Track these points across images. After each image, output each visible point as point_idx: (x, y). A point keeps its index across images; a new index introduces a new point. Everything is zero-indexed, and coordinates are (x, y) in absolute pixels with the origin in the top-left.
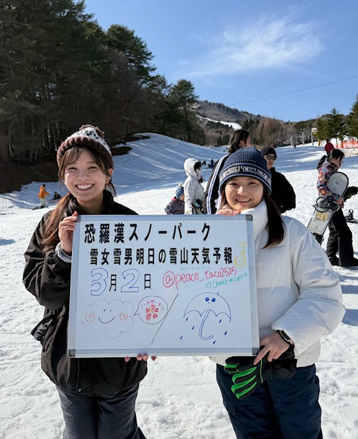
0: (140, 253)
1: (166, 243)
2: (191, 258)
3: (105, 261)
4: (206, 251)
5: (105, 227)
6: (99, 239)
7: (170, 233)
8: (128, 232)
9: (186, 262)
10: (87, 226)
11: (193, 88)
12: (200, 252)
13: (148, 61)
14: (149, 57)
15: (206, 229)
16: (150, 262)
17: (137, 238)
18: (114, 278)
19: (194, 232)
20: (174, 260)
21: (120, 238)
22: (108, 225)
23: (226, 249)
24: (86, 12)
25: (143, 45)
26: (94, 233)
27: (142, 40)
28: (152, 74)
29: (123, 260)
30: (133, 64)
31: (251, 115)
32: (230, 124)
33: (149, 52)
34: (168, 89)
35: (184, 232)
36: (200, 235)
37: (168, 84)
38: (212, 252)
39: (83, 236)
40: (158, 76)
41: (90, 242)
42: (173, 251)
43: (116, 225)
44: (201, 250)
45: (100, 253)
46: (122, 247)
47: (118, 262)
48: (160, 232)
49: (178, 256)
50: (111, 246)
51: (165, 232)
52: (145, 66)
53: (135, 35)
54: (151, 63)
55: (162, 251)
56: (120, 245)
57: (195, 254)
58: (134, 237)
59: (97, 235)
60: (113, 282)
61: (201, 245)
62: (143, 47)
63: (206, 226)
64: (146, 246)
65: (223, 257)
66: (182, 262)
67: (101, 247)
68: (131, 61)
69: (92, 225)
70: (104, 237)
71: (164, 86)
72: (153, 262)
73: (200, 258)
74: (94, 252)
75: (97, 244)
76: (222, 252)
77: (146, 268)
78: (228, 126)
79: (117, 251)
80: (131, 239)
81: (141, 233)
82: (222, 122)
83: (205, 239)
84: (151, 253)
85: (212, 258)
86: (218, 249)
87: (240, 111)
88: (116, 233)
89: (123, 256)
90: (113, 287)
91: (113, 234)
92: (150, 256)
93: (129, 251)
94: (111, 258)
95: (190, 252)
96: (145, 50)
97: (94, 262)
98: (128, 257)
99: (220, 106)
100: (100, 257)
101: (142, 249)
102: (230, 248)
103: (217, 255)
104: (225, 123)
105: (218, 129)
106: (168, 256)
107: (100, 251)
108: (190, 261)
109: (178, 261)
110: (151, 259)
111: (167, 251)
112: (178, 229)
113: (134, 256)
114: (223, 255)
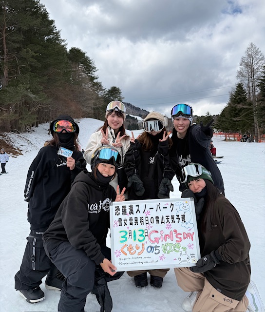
0: (142, 218)
1: (153, 214)
2: (166, 220)
3: (126, 224)
4: (173, 217)
5: (124, 207)
6: (122, 213)
7: (155, 208)
8: (135, 209)
10: (116, 207)
12: (170, 218)
15: (172, 206)
16: (146, 224)
17: (140, 212)
18: (130, 232)
19: (166, 208)
20: (158, 222)
21: (132, 212)
22: (126, 206)
23: (182, 216)
26: (119, 210)
29: (134, 223)
34: (103, 91)
35: (162, 208)
36: (169, 209)
38: (175, 217)
39: (114, 212)
41: (118, 215)
42: (157, 217)
43: (129, 206)
44: (170, 216)
45: (123, 220)
46: (133, 216)
47: (131, 224)
48: (150, 209)
49: (160, 220)
50: (128, 216)
51: (153, 208)
55: (152, 217)
56: (132, 216)
57: (168, 219)
60: (130, 234)
61: (170, 214)
63: (172, 205)
64: (144, 216)
65: (181, 220)
66: (162, 223)
67: (123, 217)
69: (118, 207)
70: (124, 212)
72: (148, 224)
73: (170, 220)
74: (120, 220)
75: (121, 216)
76: (180, 217)
77: (145, 226)
79: (131, 219)
80: (137, 212)
81: (141, 209)
83: (172, 211)
84: (147, 219)
85: (176, 220)
86: (178, 215)
88: (130, 210)
89: (134, 221)
90: (130, 236)
91: (128, 211)
93: (136, 219)
94: (128, 222)
95: (165, 218)
97: (120, 224)
98: (136, 222)
100: (123, 222)
102: (184, 215)
103: (178, 218)
106: (155, 220)
107: (123, 219)
108: (165, 222)
109: (160, 222)
110: (147, 222)
111: (154, 218)
112: (158, 206)
113: (139, 221)
114: (181, 218)
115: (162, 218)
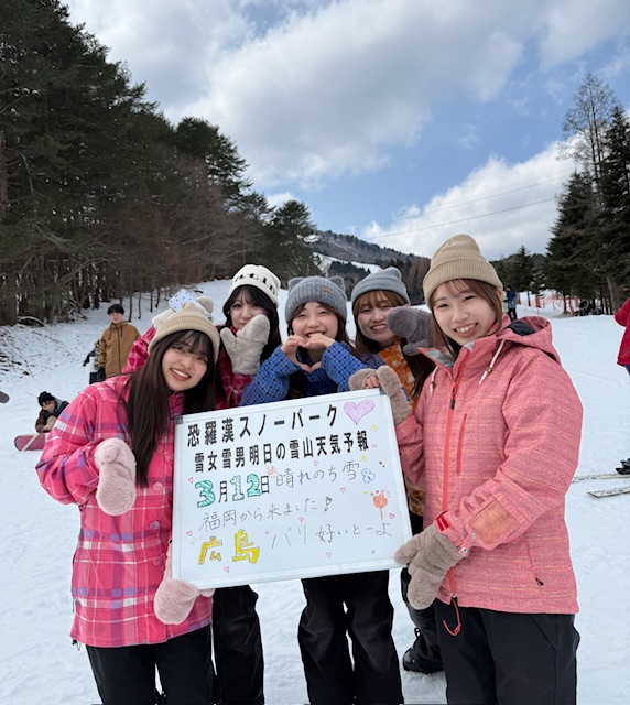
0: (254, 450)
1: (284, 435)
2: (316, 449)
3: (212, 466)
4: (334, 439)
6: (204, 440)
7: (289, 422)
8: (238, 427)
9: (311, 455)
10: (190, 427)
11: (307, 214)
12: (327, 441)
13: (239, 172)
14: (240, 166)
15: (332, 412)
16: (266, 461)
17: (249, 433)
18: (223, 485)
19: (318, 417)
20: (295, 455)
21: (229, 436)
22: (214, 422)
23: (359, 434)
24: (146, 99)
25: (232, 147)
26: (198, 435)
27: (231, 141)
28: (244, 192)
29: (234, 463)
30: (215, 177)
31: (400, 254)
32: (366, 267)
33: (241, 159)
34: (270, 213)
36: (325, 420)
37: (270, 207)
38: (342, 438)
39: (186, 439)
40: (254, 196)
41: (194, 445)
42: (294, 444)
43: (223, 422)
44: (328, 438)
45: (206, 457)
46: (232, 446)
47: (227, 465)
48: (277, 423)
49: (300, 449)
50: (219, 447)
51: (283, 422)
52: (235, 179)
53: (220, 133)
54: (244, 175)
55: (281, 445)
56: (229, 445)
57: (321, 444)
58: (246, 432)
59: (202, 437)
60: (224, 491)
61: (327, 432)
62: (232, 151)
63: (331, 409)
64: (260, 442)
65: (356, 444)
66: (306, 455)
67: (206, 449)
68: (213, 172)
69: (196, 426)
70: (211, 438)
71: (263, 210)
72: (269, 460)
73: (328, 448)
74: (199, 457)
75: (202, 447)
76: (354, 437)
77: (261, 469)
78: (363, 269)
79: (227, 453)
80: (241, 435)
81: (254, 427)
82: (354, 263)
83: (331, 424)
84: (267, 449)
85: (343, 446)
86: (350, 434)
87: (382, 247)
88: (224, 432)
89: (233, 457)
90: (224, 496)
91: (220, 433)
92: (265, 453)
93: (240, 450)
94: (219, 462)
95: (315, 442)
96: (235, 156)
97: (200, 468)
98: (240, 458)
99: (350, 239)
100: (206, 462)
101: (256, 446)
102: (364, 432)
103: (349, 441)
104: (359, 265)
105: (348, 275)
106: (288, 450)
107: (206, 455)
108: (315, 453)
109: (301, 454)
110: (268, 456)
111: (287, 445)
112: (298, 415)
113: (247, 455)
114: (355, 441)
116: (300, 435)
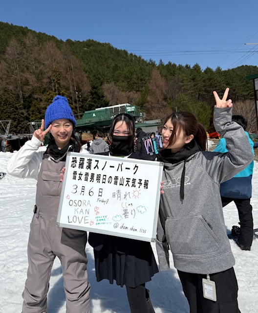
0: (99, 176)
1: (113, 173)
2: (125, 183)
3: (80, 178)
4: (134, 180)
5: (82, 160)
6: (78, 166)
7: (116, 168)
8: (94, 164)
9: (123, 185)
10: (73, 158)
12: (131, 181)
15: (136, 168)
16: (103, 182)
17: (98, 168)
18: (83, 188)
19: (129, 169)
20: (116, 183)
21: (89, 167)
22: (84, 159)
23: (145, 181)
26: (76, 163)
29: (89, 179)
36: (132, 171)
38: (137, 181)
39: (70, 163)
41: (74, 167)
42: (116, 178)
43: (88, 160)
44: (132, 179)
46: (90, 172)
47: (86, 179)
48: (111, 167)
49: (119, 181)
50: (84, 171)
51: (113, 167)
55: (111, 177)
56: (88, 171)
57: (128, 181)
58: (97, 167)
59: (78, 164)
60: (83, 190)
61: (132, 177)
64: (102, 173)
65: (143, 185)
66: (120, 184)
67: (79, 171)
69: (76, 158)
70: (81, 165)
72: (105, 183)
73: (131, 184)
74: (75, 173)
75: (77, 169)
76: (143, 182)
77: (101, 185)
79: (87, 174)
80: (95, 168)
81: (101, 165)
83: (134, 173)
84: (104, 177)
85: (137, 185)
86: (141, 180)
88: (88, 164)
89: (89, 177)
90: (83, 193)
91: (86, 165)
92: (105, 179)
93: (93, 175)
94: (83, 177)
95: (126, 180)
97: (74, 178)
98: (92, 178)
100: (78, 176)
102: (148, 181)
103: (140, 183)
106: (113, 180)
107: (78, 173)
108: (125, 185)
109: (118, 183)
110: (104, 181)
111: (113, 178)
112: (120, 166)
113: (95, 178)
114: (143, 184)
115: (122, 179)
116: (120, 174)
